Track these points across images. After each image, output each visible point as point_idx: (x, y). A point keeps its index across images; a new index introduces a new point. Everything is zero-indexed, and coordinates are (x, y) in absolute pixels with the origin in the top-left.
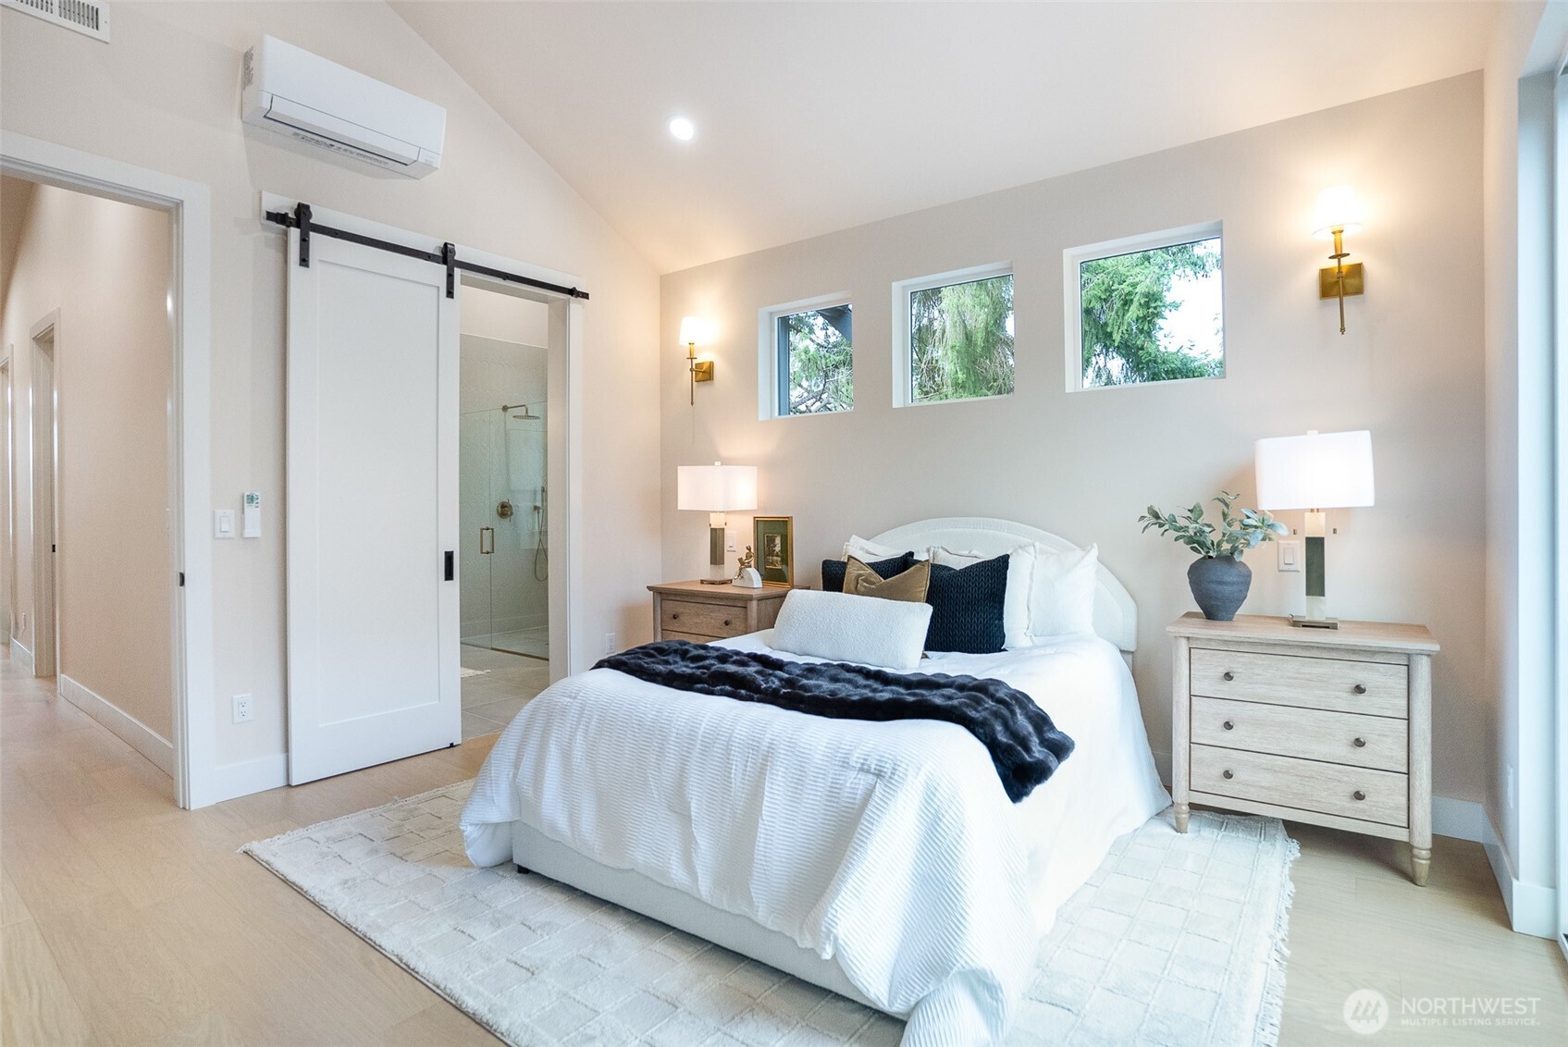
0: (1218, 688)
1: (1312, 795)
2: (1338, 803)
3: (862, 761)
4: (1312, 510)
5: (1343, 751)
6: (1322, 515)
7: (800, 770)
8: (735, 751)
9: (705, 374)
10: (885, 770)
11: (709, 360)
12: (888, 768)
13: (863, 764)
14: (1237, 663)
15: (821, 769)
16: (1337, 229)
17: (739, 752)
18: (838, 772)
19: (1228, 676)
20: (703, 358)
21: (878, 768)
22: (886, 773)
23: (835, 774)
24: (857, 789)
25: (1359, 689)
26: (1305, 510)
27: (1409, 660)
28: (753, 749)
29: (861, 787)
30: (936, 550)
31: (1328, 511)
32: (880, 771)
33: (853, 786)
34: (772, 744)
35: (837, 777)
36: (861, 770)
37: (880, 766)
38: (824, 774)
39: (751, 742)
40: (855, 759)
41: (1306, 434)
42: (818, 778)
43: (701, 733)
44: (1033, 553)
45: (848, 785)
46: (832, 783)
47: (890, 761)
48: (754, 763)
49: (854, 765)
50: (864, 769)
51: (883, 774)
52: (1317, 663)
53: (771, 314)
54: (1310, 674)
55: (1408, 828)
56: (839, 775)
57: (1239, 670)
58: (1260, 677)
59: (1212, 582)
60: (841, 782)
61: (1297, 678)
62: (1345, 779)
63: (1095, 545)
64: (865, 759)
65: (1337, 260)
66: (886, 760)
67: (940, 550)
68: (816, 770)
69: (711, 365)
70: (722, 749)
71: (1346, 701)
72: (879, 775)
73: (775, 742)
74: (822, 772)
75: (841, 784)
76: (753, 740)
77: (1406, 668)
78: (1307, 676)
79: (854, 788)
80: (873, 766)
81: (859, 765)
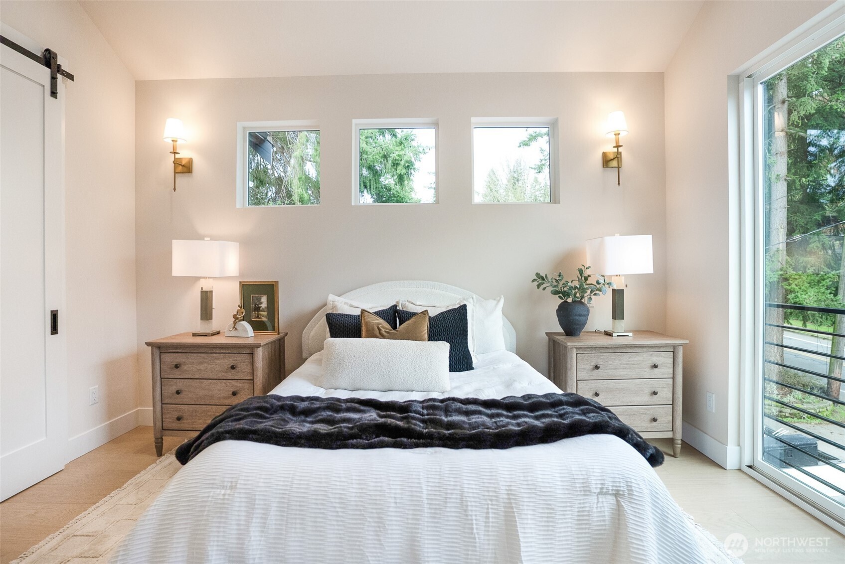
0: (591, 374)
1: (633, 424)
2: (645, 425)
3: (600, 486)
4: (617, 276)
5: (646, 398)
6: (623, 277)
7: (548, 508)
8: (472, 506)
9: (184, 168)
10: (622, 489)
11: (190, 157)
12: (623, 487)
13: (602, 489)
14: (600, 359)
15: (566, 502)
16: (617, 132)
17: (476, 506)
18: (582, 501)
19: (597, 367)
20: (184, 154)
21: (614, 488)
22: (623, 491)
23: (580, 503)
24: (604, 511)
25: (655, 366)
26: (614, 276)
27: (674, 349)
28: (491, 500)
29: (606, 509)
30: (404, 303)
31: (626, 276)
32: (618, 491)
33: (599, 510)
34: (511, 490)
35: (582, 506)
36: (601, 493)
37: (617, 486)
38: (571, 507)
39: (487, 494)
40: (594, 486)
41: (614, 236)
42: (566, 511)
43: (425, 496)
44: (472, 303)
45: (595, 510)
46: (578, 512)
47: (621, 480)
48: (494, 513)
49: (595, 491)
50: (602, 492)
51: (621, 493)
52: (637, 355)
53: (244, 128)
54: (633, 361)
55: (672, 431)
56: (584, 503)
57: (601, 363)
58: (611, 365)
59: (576, 315)
60: (587, 509)
61: (628, 364)
62: (648, 412)
63: (502, 296)
64: (602, 484)
65: (616, 149)
66: (618, 480)
67: (407, 303)
68: (563, 505)
69: (191, 161)
70: (455, 507)
71: (648, 373)
72: (617, 494)
73: (513, 488)
74: (569, 505)
75: (589, 511)
76: (488, 491)
77: (672, 353)
78: (633, 362)
79: (600, 512)
80: (610, 488)
81: (598, 490)
